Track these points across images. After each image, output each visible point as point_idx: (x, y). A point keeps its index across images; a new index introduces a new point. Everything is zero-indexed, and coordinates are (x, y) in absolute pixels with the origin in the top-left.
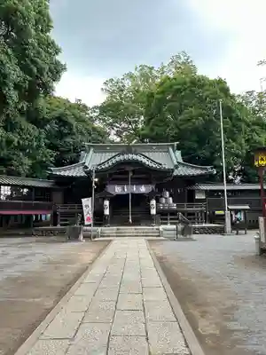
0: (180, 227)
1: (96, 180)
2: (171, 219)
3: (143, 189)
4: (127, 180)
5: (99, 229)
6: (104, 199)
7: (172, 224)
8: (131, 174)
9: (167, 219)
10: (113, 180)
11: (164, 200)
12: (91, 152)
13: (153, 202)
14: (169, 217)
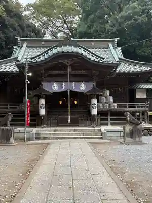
0: (128, 128)
1: (30, 74)
2: (111, 120)
3: (83, 87)
4: (65, 75)
5: (34, 130)
6: (39, 97)
7: (112, 124)
8: (69, 69)
9: (107, 120)
10: (50, 76)
11: (104, 100)
12: (25, 45)
13: (95, 101)
14: (109, 117)
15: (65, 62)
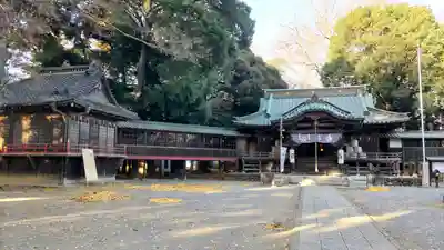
0: (371, 177)
2: (360, 169)
3: (330, 139)
4: (312, 128)
5: (287, 177)
6: (290, 148)
7: (361, 174)
8: (316, 123)
9: (356, 169)
10: (299, 129)
11: (350, 149)
12: (271, 95)
13: (341, 152)
14: (358, 168)
15: (312, 117)
